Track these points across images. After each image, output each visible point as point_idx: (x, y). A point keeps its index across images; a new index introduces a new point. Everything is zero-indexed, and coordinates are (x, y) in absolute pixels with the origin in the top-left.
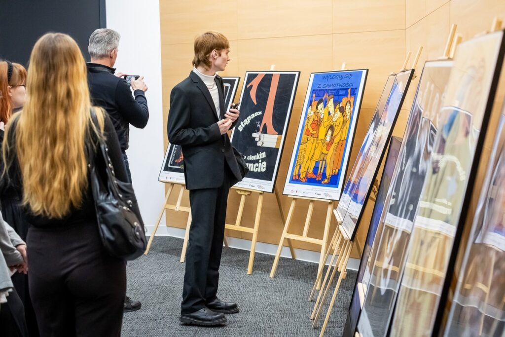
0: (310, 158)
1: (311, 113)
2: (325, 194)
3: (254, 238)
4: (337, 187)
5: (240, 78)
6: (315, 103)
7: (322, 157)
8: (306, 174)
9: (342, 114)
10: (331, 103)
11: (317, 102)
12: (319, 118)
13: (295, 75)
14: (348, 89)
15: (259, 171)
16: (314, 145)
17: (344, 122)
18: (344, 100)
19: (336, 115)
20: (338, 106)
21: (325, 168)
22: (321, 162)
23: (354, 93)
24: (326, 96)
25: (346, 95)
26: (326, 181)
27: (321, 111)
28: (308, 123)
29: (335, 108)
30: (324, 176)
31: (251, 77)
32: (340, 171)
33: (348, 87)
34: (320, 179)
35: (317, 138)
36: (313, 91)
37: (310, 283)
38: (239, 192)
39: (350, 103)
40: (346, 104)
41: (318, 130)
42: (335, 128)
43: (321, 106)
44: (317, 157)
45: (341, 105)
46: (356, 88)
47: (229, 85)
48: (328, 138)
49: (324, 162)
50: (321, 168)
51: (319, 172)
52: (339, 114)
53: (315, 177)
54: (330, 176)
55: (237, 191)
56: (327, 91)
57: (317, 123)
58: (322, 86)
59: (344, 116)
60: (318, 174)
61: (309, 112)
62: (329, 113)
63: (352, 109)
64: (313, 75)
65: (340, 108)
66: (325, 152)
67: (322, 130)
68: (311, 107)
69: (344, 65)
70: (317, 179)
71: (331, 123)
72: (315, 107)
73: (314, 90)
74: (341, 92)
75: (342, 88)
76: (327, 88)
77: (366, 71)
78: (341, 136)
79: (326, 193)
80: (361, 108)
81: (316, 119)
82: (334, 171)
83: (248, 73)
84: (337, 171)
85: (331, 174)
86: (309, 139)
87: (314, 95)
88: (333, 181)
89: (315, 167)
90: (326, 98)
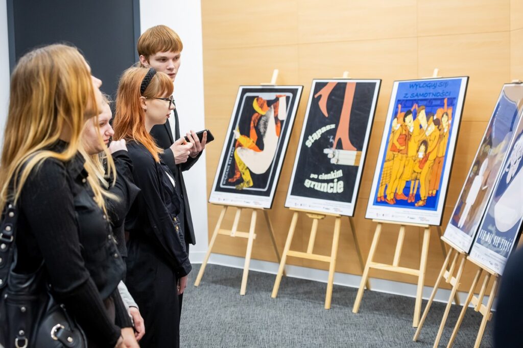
0: (398, 177)
1: (397, 126)
2: (420, 218)
3: (332, 267)
4: (436, 210)
5: (303, 87)
6: (401, 115)
7: (414, 175)
8: (394, 195)
9: (438, 128)
10: (422, 115)
11: (403, 114)
12: (407, 132)
13: (374, 84)
14: (444, 99)
15: (335, 191)
16: (403, 161)
17: (441, 137)
18: (440, 112)
19: (429, 129)
20: (431, 118)
21: (418, 189)
22: (413, 183)
23: (452, 103)
24: (415, 106)
25: (442, 106)
26: (421, 203)
27: (409, 124)
28: (393, 137)
29: (428, 120)
30: (418, 197)
31: (319, 86)
32: (438, 192)
33: (444, 97)
34: (413, 201)
35: (407, 154)
36: (398, 101)
37: (403, 319)
38: (310, 216)
39: (447, 115)
40: (443, 116)
41: (406, 145)
42: (430, 143)
43: (410, 118)
44: (407, 176)
45: (435, 118)
46: (455, 98)
47: (291, 95)
48: (421, 155)
49: (417, 182)
50: (414, 188)
51: (411, 192)
52: (433, 127)
53: (405, 198)
54: (426, 198)
55: (308, 215)
56: (417, 101)
57: (406, 137)
58: (409, 95)
59: (440, 130)
60: (410, 195)
61: (394, 125)
62: (421, 127)
63: (450, 122)
64: (396, 85)
65: (434, 121)
66: (418, 170)
67: (413, 145)
68: (396, 119)
69: (436, 71)
70: (409, 201)
71: (423, 138)
72: (401, 119)
73: (399, 101)
74: (435, 103)
75: (436, 97)
76: (416, 98)
77: (466, 78)
78: (438, 151)
79: (422, 217)
80: (462, 120)
81: (404, 132)
82: (430, 192)
83: (315, 81)
84: (434, 192)
85: (427, 195)
86: (395, 156)
87: (400, 106)
88: (431, 203)
89: (405, 187)
90: (415, 109)
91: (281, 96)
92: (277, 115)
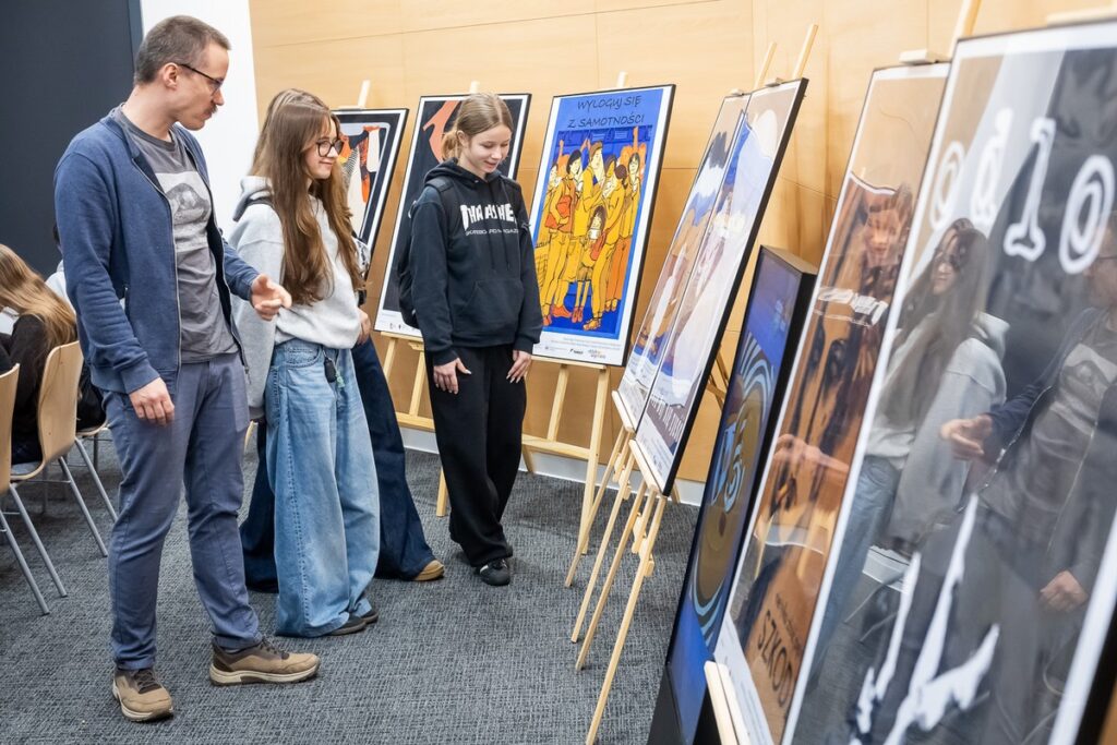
0: (557, 275)
1: (556, 180)
2: (590, 351)
4: (617, 338)
5: (408, 111)
6: (563, 160)
7: (582, 273)
8: (550, 309)
9: (623, 183)
10: (597, 160)
11: (567, 157)
12: (573, 190)
13: (520, 101)
14: (632, 128)
16: (565, 247)
17: (627, 199)
18: (626, 152)
19: (609, 184)
20: (612, 166)
21: (589, 297)
22: (580, 284)
23: (646, 137)
24: (587, 143)
25: (630, 141)
26: (593, 324)
27: (576, 177)
28: (551, 201)
29: (606, 169)
30: (588, 313)
31: (432, 108)
32: (620, 303)
33: (633, 125)
34: (580, 320)
35: (571, 232)
36: (560, 135)
37: (566, 536)
38: (413, 346)
39: (638, 158)
40: (631, 161)
41: (571, 216)
42: (609, 212)
43: (577, 165)
44: (572, 273)
45: (618, 164)
46: (651, 126)
47: (387, 126)
48: (594, 234)
49: (587, 283)
50: (582, 296)
51: (577, 304)
52: (615, 182)
53: (568, 315)
54: (601, 315)
55: (410, 344)
56: (589, 133)
57: (570, 202)
58: (577, 123)
59: (625, 187)
60: (576, 309)
61: (551, 178)
62: (595, 181)
63: (642, 171)
64: (557, 101)
65: (616, 170)
66: (591, 263)
67: (581, 217)
68: (555, 168)
69: (622, 75)
70: (574, 321)
71: (599, 202)
72: (563, 168)
73: (561, 133)
74: (619, 136)
75: (620, 126)
76: (588, 127)
77: (670, 88)
78: (622, 228)
79: (594, 349)
80: (663, 166)
81: (567, 192)
82: (609, 303)
83: (424, 100)
84: (615, 304)
85: (602, 310)
86: (554, 236)
87: (562, 143)
88: (608, 325)
89: (567, 294)
90: (586, 149)
91: (372, 129)
92: (365, 164)
